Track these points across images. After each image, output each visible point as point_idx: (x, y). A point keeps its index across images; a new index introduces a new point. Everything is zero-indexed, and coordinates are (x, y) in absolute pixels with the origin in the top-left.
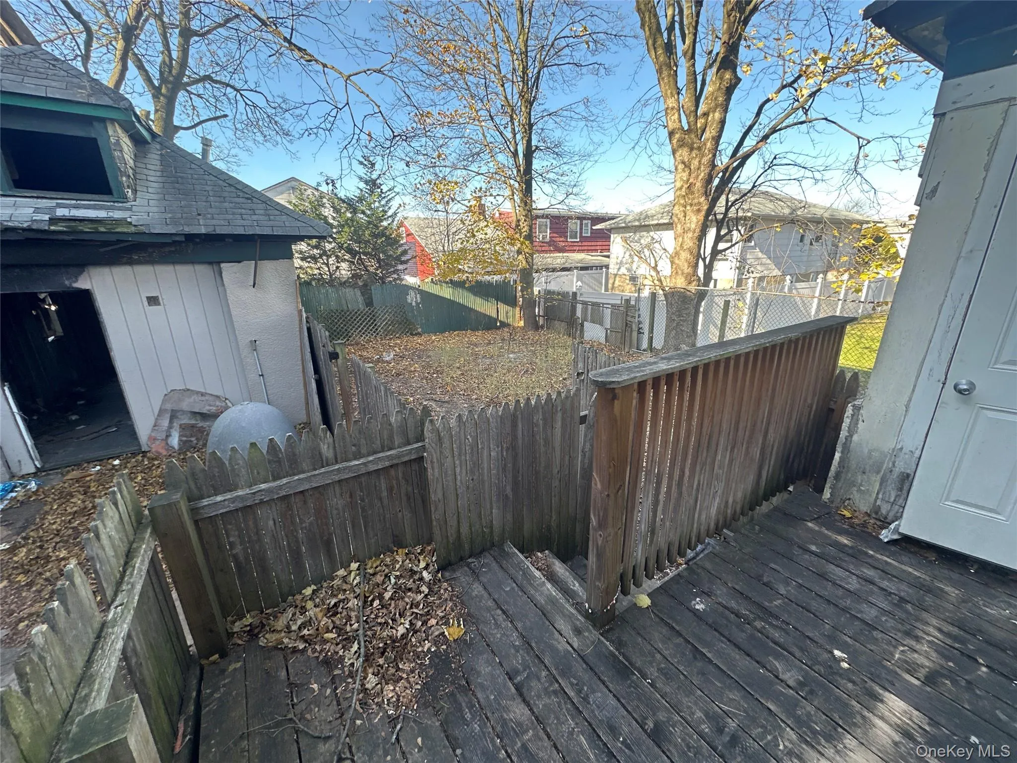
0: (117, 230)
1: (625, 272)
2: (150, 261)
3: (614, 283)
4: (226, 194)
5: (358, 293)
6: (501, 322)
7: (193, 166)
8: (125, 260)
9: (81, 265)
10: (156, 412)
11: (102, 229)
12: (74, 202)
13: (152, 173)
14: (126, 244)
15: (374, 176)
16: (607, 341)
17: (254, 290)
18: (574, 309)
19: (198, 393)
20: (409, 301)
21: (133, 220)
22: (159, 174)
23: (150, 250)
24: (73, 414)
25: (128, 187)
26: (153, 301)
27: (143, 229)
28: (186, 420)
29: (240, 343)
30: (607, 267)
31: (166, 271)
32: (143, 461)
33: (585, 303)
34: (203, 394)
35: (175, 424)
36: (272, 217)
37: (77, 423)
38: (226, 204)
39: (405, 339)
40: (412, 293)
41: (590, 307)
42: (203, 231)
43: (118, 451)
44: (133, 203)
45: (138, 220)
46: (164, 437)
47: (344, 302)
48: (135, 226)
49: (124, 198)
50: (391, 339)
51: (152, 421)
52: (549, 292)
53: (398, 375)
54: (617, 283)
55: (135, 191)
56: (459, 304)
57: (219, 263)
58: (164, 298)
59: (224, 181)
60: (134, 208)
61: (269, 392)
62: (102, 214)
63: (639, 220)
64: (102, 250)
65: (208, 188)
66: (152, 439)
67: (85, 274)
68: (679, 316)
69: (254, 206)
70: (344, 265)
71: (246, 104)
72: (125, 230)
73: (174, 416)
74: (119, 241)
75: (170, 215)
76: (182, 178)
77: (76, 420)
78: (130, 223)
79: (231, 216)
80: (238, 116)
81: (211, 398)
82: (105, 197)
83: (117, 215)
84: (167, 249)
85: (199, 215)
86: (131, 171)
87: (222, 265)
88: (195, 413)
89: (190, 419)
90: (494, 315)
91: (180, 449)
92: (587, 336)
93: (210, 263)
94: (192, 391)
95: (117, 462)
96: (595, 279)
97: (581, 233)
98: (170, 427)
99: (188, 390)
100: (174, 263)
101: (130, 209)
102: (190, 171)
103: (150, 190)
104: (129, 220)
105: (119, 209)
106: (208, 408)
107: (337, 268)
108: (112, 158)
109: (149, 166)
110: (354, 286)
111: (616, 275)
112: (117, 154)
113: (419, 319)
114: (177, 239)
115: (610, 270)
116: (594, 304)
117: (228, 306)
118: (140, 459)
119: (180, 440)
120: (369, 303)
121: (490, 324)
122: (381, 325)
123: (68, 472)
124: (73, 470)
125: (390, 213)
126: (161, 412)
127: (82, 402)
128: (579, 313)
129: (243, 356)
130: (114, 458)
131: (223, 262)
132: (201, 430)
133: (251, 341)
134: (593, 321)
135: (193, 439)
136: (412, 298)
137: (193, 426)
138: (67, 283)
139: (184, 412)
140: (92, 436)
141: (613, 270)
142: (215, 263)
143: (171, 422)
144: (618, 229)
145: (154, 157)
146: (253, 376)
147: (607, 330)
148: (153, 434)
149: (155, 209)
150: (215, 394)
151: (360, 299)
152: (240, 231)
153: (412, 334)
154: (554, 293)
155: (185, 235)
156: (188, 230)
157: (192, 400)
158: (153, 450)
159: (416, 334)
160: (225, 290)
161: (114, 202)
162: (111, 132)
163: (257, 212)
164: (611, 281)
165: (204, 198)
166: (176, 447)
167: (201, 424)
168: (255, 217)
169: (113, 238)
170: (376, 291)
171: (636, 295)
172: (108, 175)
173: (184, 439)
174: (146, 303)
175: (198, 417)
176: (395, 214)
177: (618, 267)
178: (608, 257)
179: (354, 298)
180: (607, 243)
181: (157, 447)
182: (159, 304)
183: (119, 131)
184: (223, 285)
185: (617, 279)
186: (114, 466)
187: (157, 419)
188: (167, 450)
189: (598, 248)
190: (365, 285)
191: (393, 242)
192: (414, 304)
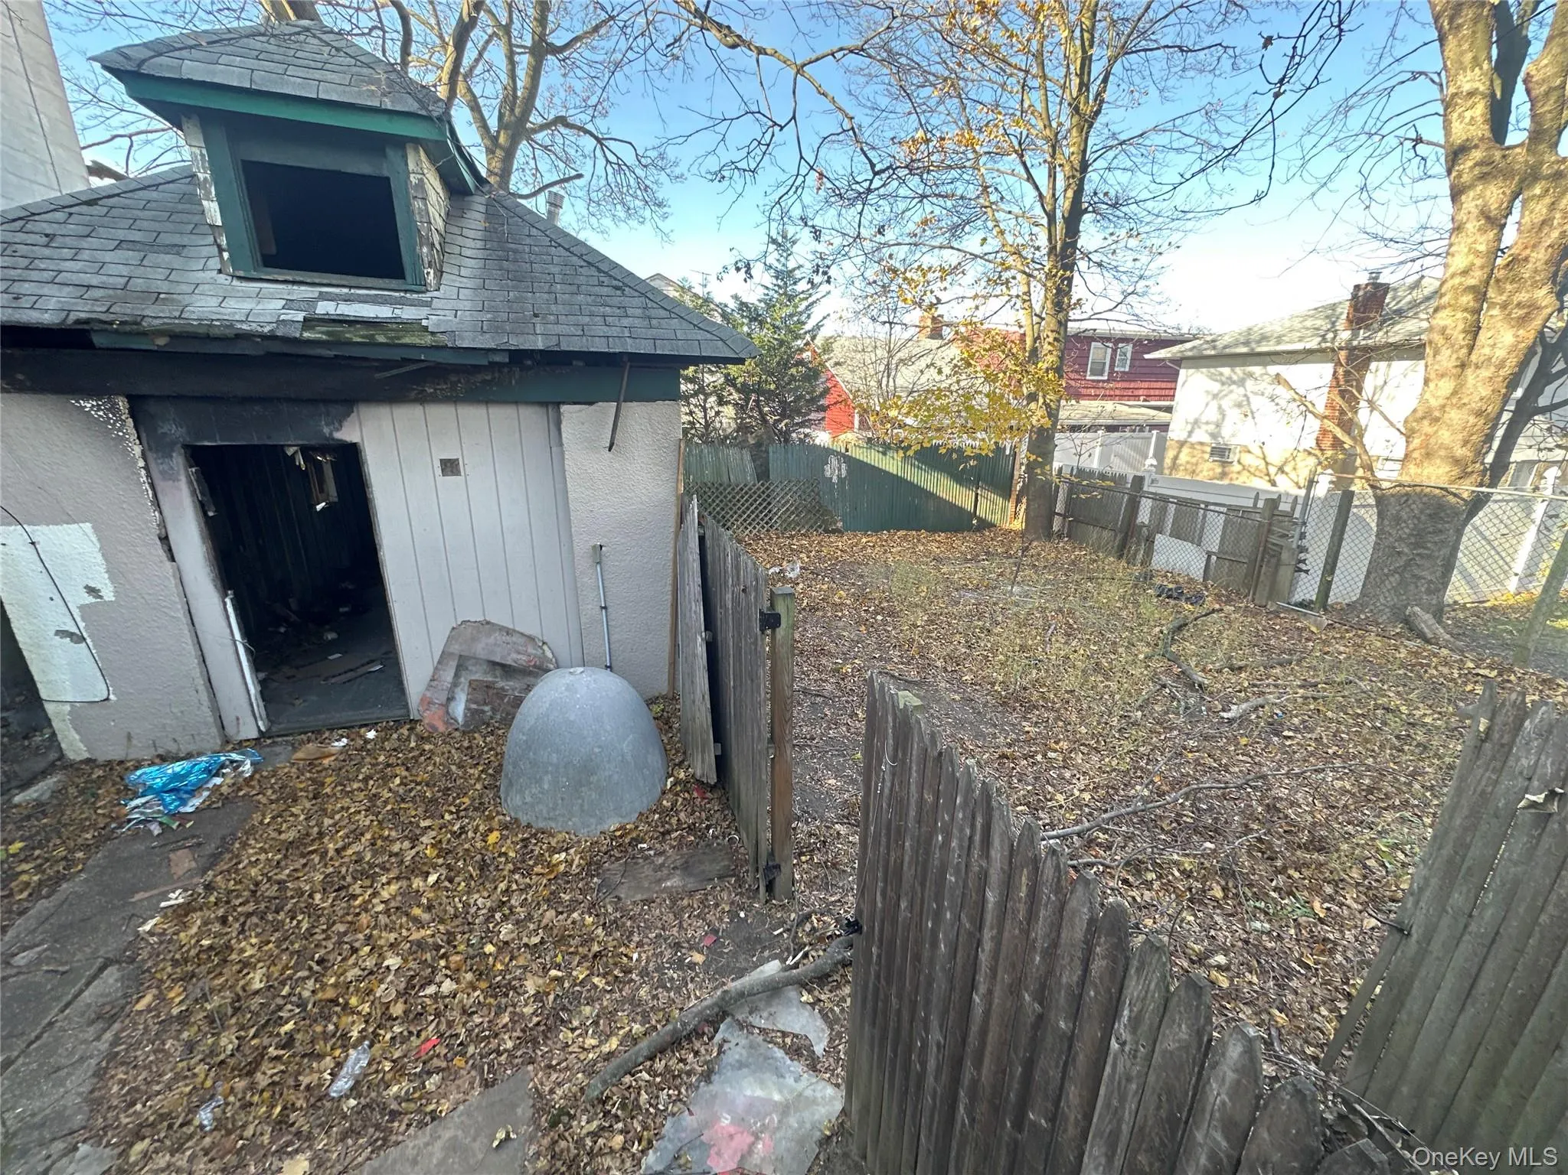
0: (407, 340)
1: (1207, 439)
2: (454, 398)
3: (1176, 458)
4: (582, 280)
5: (747, 457)
6: (979, 519)
7: (534, 232)
8: (413, 394)
9: (347, 402)
10: (437, 658)
11: (381, 339)
12: (345, 290)
13: (470, 243)
14: (414, 367)
15: (791, 265)
16: (1206, 577)
17: (610, 455)
18: (1134, 506)
19: (502, 629)
20: (828, 474)
21: (430, 323)
22: (480, 244)
23: (454, 378)
24: (331, 630)
25: (430, 266)
26: (450, 467)
27: (444, 339)
28: (479, 674)
29: (576, 549)
30: (1164, 427)
31: (473, 415)
32: (408, 739)
33: (1162, 500)
34: (509, 632)
35: (462, 679)
36: (654, 322)
37: (332, 647)
38: (581, 298)
39: (816, 539)
40: (833, 461)
41: (1172, 508)
42: (540, 344)
43: (375, 713)
44: (436, 294)
45: (438, 325)
46: (443, 699)
47: (724, 469)
48: (433, 333)
49: (422, 286)
50: (792, 537)
51: (429, 671)
52: (1081, 473)
53: (813, 609)
54: (1184, 457)
55: (440, 273)
56: (911, 484)
57: (558, 404)
58: (467, 465)
59: (580, 257)
60: (436, 303)
61: (613, 638)
62: (384, 312)
63: (1246, 343)
64: (377, 375)
65: (555, 269)
66: (427, 702)
67: (354, 415)
68: (1417, 545)
69: (626, 301)
70: (729, 411)
71: (608, 161)
72: (416, 341)
73: (460, 668)
74: (406, 361)
75: (489, 316)
76: (515, 251)
77: (333, 640)
78: (426, 328)
79: (587, 319)
80: (594, 182)
81: (521, 640)
82: (394, 283)
83: (408, 313)
84: (479, 377)
85: (536, 315)
86: (436, 239)
87: (564, 408)
88: (494, 664)
89: (485, 673)
90: (969, 507)
91: (466, 724)
92: (1159, 561)
93: (544, 404)
94: (493, 624)
95: (371, 735)
96: (1135, 448)
97: (1112, 365)
98: (455, 684)
99: (488, 623)
100: (487, 401)
101: (428, 304)
102: (528, 241)
103: (463, 272)
104: (424, 323)
105: (413, 304)
106: (515, 656)
107: (718, 413)
108: (410, 213)
109: (466, 232)
110: (741, 445)
111: (1182, 444)
112: (418, 204)
113: (840, 505)
114: (498, 358)
115: (1170, 434)
116: (1182, 502)
117: (565, 478)
118: (406, 733)
119: (467, 708)
120: (763, 473)
121: (958, 522)
122: (779, 510)
123: (302, 743)
124: (309, 741)
125: (808, 327)
126: (445, 656)
127: (346, 609)
128: (1144, 516)
129: (578, 573)
130: (369, 726)
131: (564, 403)
132: (501, 694)
133: (594, 547)
134: (1177, 534)
135: (487, 708)
136: (834, 470)
137: (489, 686)
138: (326, 430)
139: (477, 660)
140: (344, 678)
141: (1177, 432)
142: (552, 404)
143: (457, 675)
144: (1198, 360)
145: (475, 218)
146: (590, 609)
147: (1209, 555)
148: (428, 694)
149: (468, 305)
150: (527, 632)
151: (749, 467)
152: (599, 346)
153: (826, 531)
154: (1091, 474)
155: (509, 351)
156: (516, 342)
157: (491, 640)
158: (426, 721)
159: (834, 532)
160: (562, 453)
161: (406, 291)
162: (411, 166)
163: (630, 311)
164: (1170, 454)
165: (546, 287)
166: (460, 720)
167: (501, 684)
168: (626, 322)
169: (396, 355)
170: (776, 455)
171: (1302, 492)
172: (402, 242)
173: (474, 706)
174: (439, 471)
175: (498, 672)
176: (818, 327)
177: (1189, 428)
178: (1169, 410)
179: (740, 465)
180: (1172, 385)
181: (432, 718)
182: (458, 473)
183: (426, 163)
184: (561, 445)
185: (1185, 450)
186: (367, 741)
187: (436, 669)
188: (446, 723)
189: (1141, 392)
190: (759, 445)
191: (813, 374)
192: (835, 479)
